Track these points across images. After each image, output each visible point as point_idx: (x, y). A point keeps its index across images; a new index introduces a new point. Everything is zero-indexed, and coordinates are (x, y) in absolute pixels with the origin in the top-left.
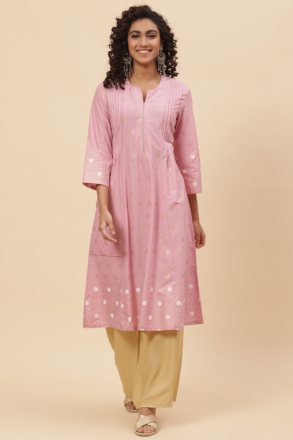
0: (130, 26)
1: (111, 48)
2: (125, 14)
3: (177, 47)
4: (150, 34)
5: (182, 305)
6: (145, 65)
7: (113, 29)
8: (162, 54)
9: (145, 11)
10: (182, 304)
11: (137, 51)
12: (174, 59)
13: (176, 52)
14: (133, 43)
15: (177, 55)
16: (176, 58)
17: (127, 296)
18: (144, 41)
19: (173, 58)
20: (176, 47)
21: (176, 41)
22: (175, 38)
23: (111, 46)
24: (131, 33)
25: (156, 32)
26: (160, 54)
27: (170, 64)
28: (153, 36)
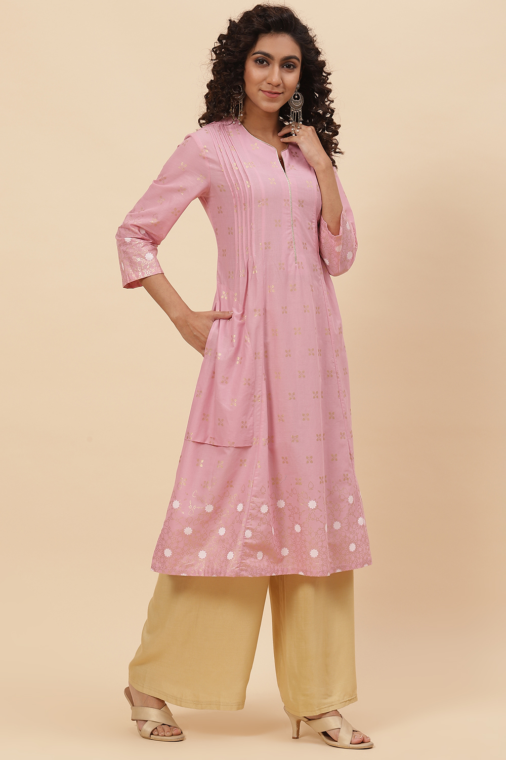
3: (330, 83)
4: (287, 64)
11: (261, 90)
12: (327, 103)
13: (330, 91)
15: (331, 96)
16: (329, 101)
18: (275, 73)
19: (324, 102)
20: (328, 83)
21: (329, 74)
25: (298, 60)
26: (295, 95)
27: (321, 113)
28: (292, 65)
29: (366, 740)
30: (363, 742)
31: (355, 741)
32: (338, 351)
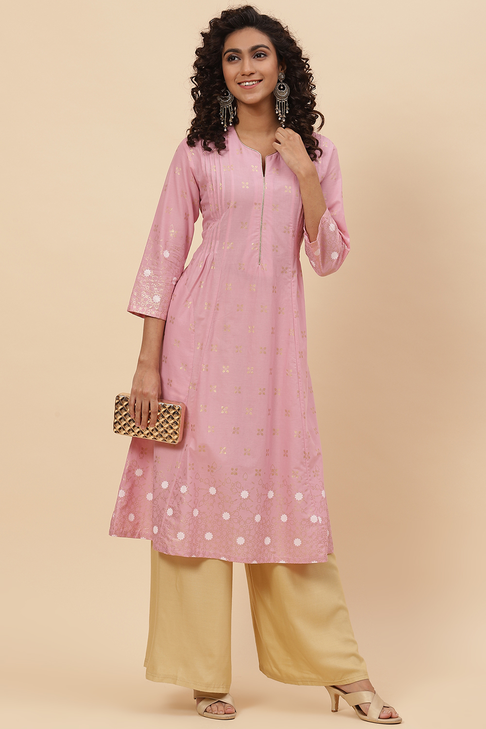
0: (222, 43)
1: (195, 82)
2: (214, 24)
4: (257, 53)
5: (320, 521)
6: (254, 107)
7: (198, 51)
8: (283, 86)
9: (245, 15)
10: (320, 519)
11: (239, 84)
14: (230, 70)
17: (182, 496)
22: (304, 54)
23: (195, 80)
24: (225, 53)
26: (280, 86)
28: (263, 54)
29: (394, 715)
30: (391, 717)
31: (383, 716)
32: (302, 352)
